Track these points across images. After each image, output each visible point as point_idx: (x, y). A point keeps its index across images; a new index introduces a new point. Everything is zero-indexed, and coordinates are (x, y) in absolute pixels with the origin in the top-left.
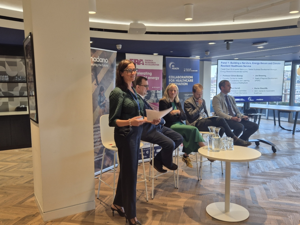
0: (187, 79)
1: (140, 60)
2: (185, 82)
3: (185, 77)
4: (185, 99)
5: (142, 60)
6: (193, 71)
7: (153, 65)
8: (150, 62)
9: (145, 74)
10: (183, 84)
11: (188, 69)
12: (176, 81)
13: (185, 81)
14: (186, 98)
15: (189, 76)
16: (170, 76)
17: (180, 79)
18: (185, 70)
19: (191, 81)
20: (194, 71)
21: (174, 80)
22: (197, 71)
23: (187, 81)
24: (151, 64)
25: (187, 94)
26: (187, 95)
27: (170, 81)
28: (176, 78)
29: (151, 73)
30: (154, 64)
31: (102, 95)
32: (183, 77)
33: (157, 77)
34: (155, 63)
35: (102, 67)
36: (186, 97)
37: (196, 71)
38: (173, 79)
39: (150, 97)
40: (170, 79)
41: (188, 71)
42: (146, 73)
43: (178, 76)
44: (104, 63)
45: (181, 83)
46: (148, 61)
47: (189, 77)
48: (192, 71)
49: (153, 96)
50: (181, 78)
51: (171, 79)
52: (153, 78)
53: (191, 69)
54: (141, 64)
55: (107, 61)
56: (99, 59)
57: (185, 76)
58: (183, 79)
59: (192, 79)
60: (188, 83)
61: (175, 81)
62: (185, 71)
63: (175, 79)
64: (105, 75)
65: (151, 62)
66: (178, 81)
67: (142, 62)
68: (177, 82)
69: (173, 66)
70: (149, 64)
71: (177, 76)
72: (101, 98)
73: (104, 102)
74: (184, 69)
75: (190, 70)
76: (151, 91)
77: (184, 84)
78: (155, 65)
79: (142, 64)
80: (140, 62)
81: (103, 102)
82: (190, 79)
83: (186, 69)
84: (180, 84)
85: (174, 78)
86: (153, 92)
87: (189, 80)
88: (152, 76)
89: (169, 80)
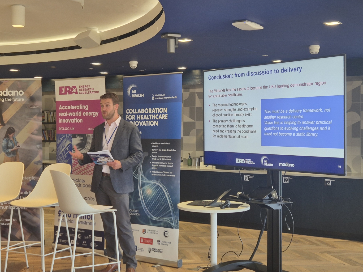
0: (157, 113)
1: (73, 86)
2: (154, 120)
3: (154, 111)
4: (152, 151)
5: (75, 87)
6: (168, 98)
7: (90, 92)
8: (86, 88)
9: (79, 108)
10: (150, 124)
11: (160, 95)
12: (138, 117)
13: (154, 117)
14: (154, 151)
15: (161, 108)
16: (128, 110)
17: (144, 114)
18: (155, 97)
19: (163, 117)
20: (170, 98)
21: (133, 117)
22: (176, 97)
23: (158, 117)
24: (88, 91)
25: (156, 143)
26: (157, 145)
27: (128, 119)
28: (138, 113)
29: (87, 106)
30: (92, 91)
31: (11, 139)
32: (150, 110)
33: (95, 113)
34: (93, 89)
35: (12, 102)
36: (154, 148)
37: (174, 98)
38: (132, 114)
39: (85, 144)
40: (127, 114)
41: (159, 98)
42: (80, 106)
43: (142, 109)
44: (16, 97)
45: (147, 122)
46: (83, 88)
47: (161, 110)
48: (166, 98)
49: (89, 143)
50: (147, 113)
51: (129, 114)
52: (90, 114)
53: (164, 95)
54: (73, 93)
55: (21, 93)
56: (7, 92)
57: (154, 109)
58: (150, 114)
59: (165, 113)
60: (160, 121)
61: (136, 118)
62: (153, 98)
63: (136, 115)
64: (18, 112)
65: (88, 88)
66: (141, 117)
67: (74, 90)
68: (139, 120)
69: (134, 91)
70: (84, 91)
71: (139, 110)
72: (10, 143)
73: (15, 148)
74: (153, 95)
75: (163, 97)
76: (87, 136)
77: (152, 123)
78: (92, 93)
79: (75, 92)
80: (72, 89)
81: (13, 148)
82: (163, 113)
83: (156, 95)
84: (144, 124)
85: (134, 113)
86: (89, 136)
87: (160, 115)
88: (88, 111)
89: (127, 116)
